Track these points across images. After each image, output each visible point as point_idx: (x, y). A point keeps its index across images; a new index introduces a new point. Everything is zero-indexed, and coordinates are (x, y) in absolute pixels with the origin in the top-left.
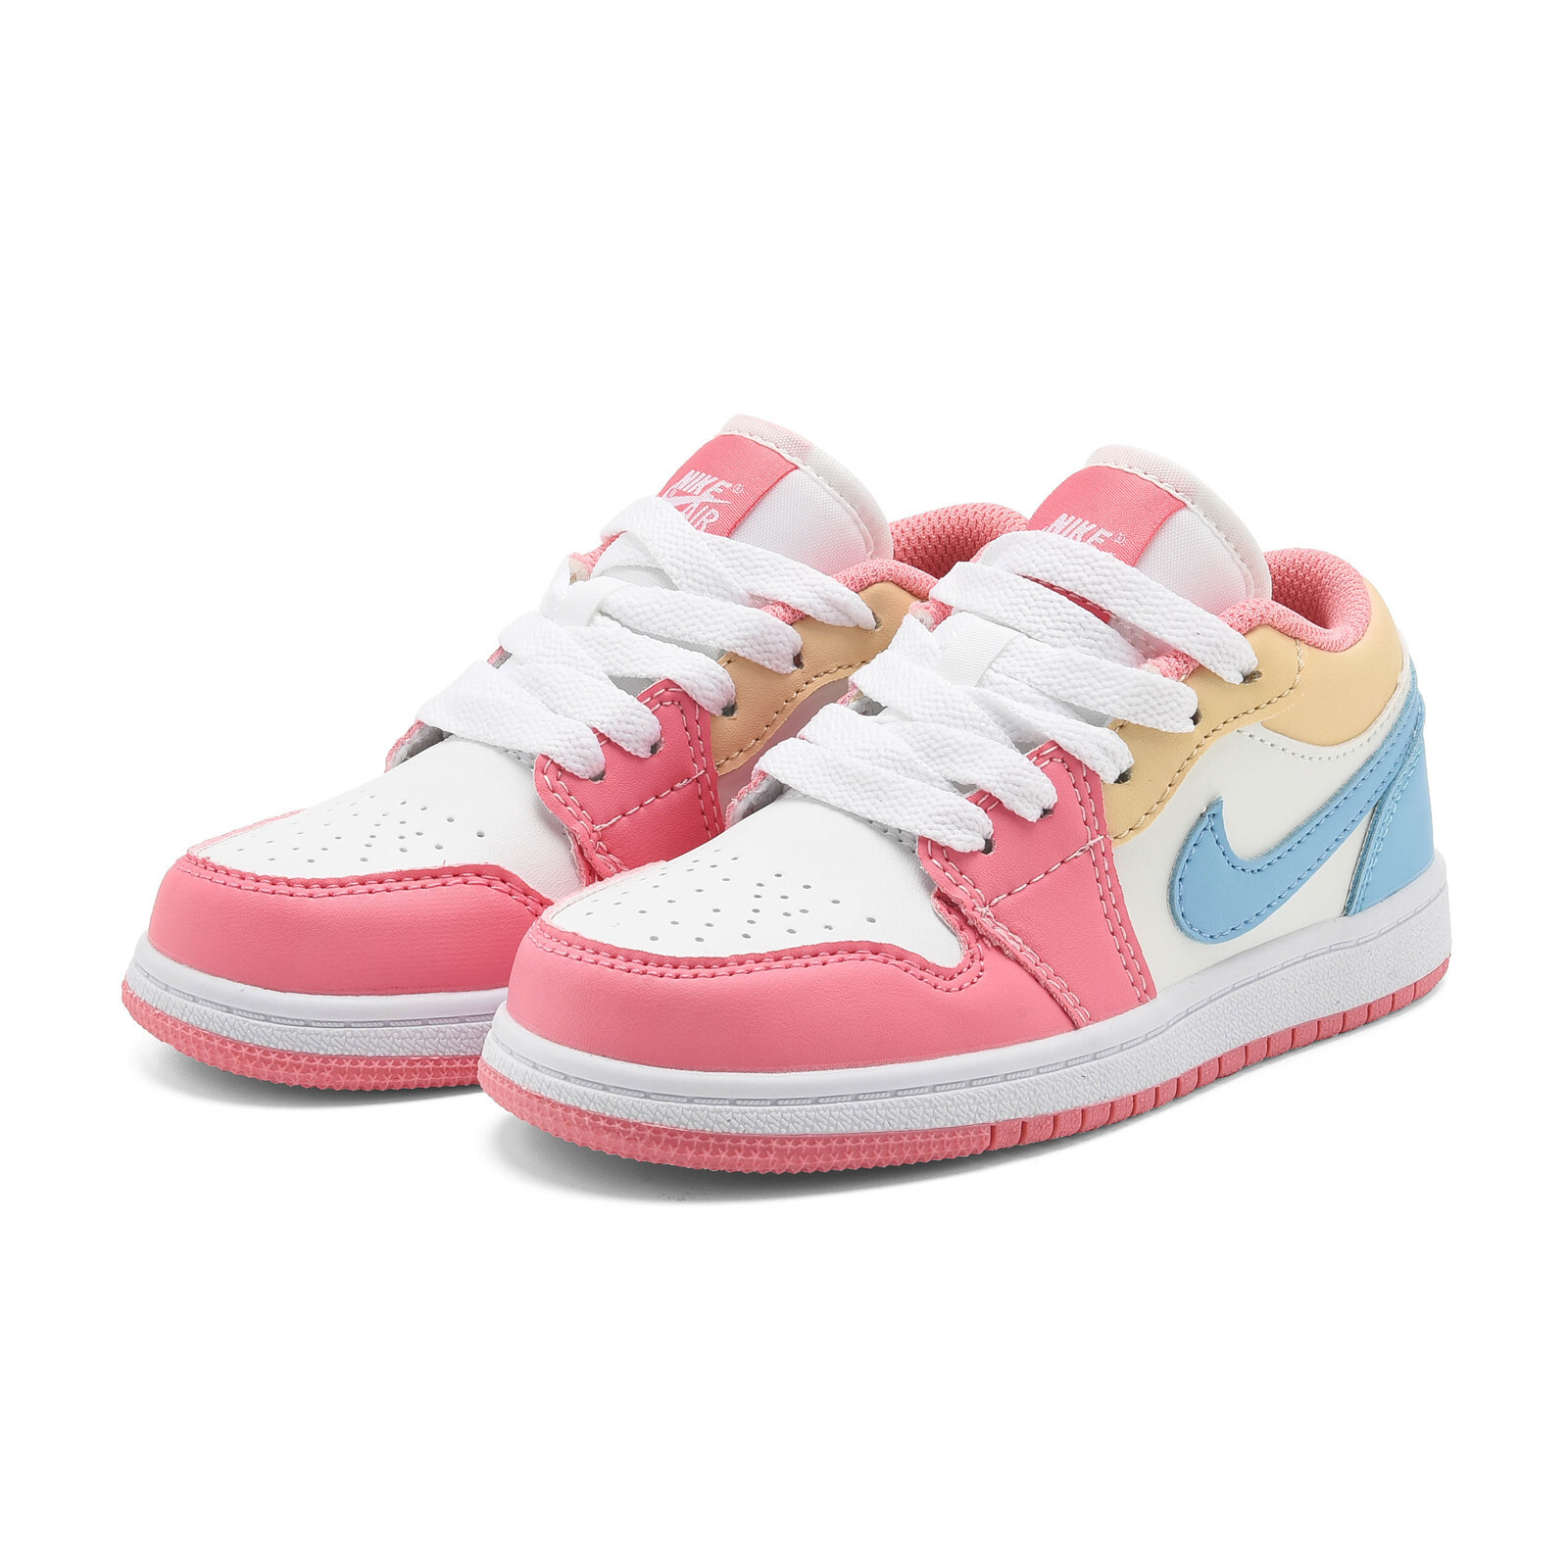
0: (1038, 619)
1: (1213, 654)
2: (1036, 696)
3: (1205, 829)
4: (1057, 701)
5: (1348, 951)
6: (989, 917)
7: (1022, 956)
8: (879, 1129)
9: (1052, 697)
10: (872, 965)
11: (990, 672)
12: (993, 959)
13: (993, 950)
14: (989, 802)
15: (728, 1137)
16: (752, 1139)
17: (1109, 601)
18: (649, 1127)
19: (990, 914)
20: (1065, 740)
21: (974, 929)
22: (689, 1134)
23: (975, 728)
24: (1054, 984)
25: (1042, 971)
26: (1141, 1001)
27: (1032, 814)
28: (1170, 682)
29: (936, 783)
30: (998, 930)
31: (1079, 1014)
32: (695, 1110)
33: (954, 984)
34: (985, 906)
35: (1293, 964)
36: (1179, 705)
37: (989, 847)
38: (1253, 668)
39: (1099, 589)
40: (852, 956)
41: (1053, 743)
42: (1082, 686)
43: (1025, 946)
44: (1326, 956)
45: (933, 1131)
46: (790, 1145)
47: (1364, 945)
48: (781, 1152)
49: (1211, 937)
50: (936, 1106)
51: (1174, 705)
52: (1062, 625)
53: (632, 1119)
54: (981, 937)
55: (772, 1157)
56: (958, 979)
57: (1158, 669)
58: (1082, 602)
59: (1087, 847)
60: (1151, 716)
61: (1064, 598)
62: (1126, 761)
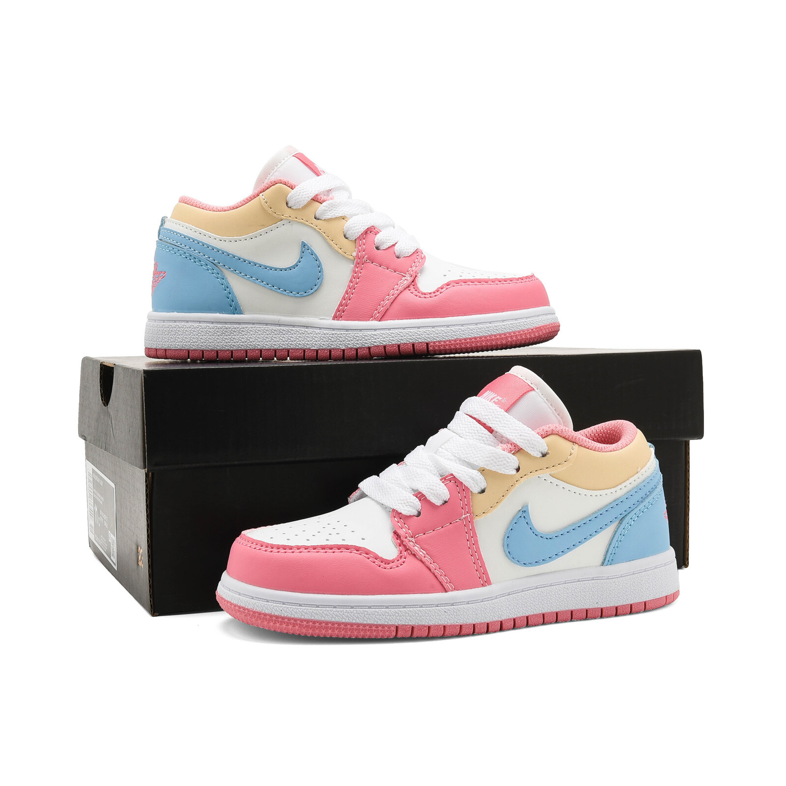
0: (464, 429)
1: (526, 443)
2: (453, 457)
3: (521, 517)
4: (460, 460)
5: (602, 581)
6: (413, 542)
7: (424, 559)
8: (344, 621)
9: (459, 458)
10: (355, 555)
11: (440, 449)
12: (410, 559)
13: (412, 556)
14: (420, 496)
15: (281, 617)
16: (289, 619)
17: (490, 422)
18: (252, 611)
19: (414, 541)
20: (456, 473)
21: (405, 546)
22: (265, 615)
23: (426, 468)
24: (437, 572)
25: (432, 566)
26: (483, 585)
27: (438, 502)
28: (505, 453)
29: (406, 489)
30: (416, 548)
31: (447, 585)
32: (269, 605)
33: (388, 566)
34: (412, 538)
35: (571, 582)
36: (508, 462)
37: (419, 514)
38: (546, 451)
39: (487, 417)
40: (347, 551)
41: (452, 475)
42: (470, 454)
43: (427, 555)
44: (590, 581)
45: (368, 625)
46: (305, 623)
47: (611, 580)
48: (301, 626)
49: (524, 564)
50: (370, 614)
51: (505, 462)
52: (471, 431)
53: (246, 607)
54: (407, 550)
55: (297, 627)
56: (391, 565)
57: (501, 448)
58: (479, 422)
59: (462, 518)
60: (494, 466)
61: (475, 421)
62: (483, 484)
